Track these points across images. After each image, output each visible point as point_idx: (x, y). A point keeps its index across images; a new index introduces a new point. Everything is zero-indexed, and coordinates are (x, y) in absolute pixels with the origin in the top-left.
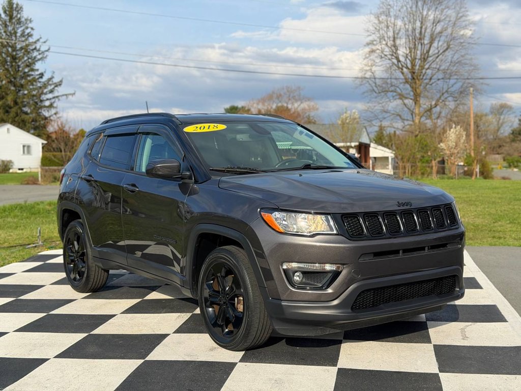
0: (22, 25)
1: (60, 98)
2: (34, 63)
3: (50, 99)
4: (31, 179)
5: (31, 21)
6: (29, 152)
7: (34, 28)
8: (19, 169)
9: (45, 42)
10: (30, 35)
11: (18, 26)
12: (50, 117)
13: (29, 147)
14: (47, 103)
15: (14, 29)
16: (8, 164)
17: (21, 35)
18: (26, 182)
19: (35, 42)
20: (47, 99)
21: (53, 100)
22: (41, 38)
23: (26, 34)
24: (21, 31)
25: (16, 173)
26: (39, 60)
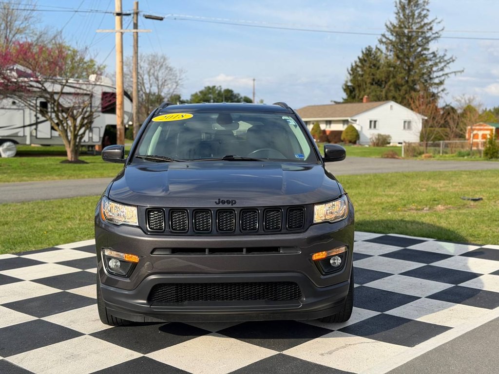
0: (419, 7)
1: (449, 75)
2: (428, 43)
3: (440, 77)
4: (391, 153)
5: (428, 3)
6: (409, 127)
7: (430, 10)
8: (399, 143)
9: (439, 23)
10: (425, 16)
11: (415, 8)
12: (437, 93)
13: (409, 122)
14: (437, 81)
15: (412, 11)
16: (387, 138)
17: (418, 16)
18: (386, 156)
19: (430, 23)
20: (437, 77)
21: (443, 78)
22: (436, 19)
23: (422, 15)
24: (418, 13)
25: (396, 147)
26: (432, 40)
